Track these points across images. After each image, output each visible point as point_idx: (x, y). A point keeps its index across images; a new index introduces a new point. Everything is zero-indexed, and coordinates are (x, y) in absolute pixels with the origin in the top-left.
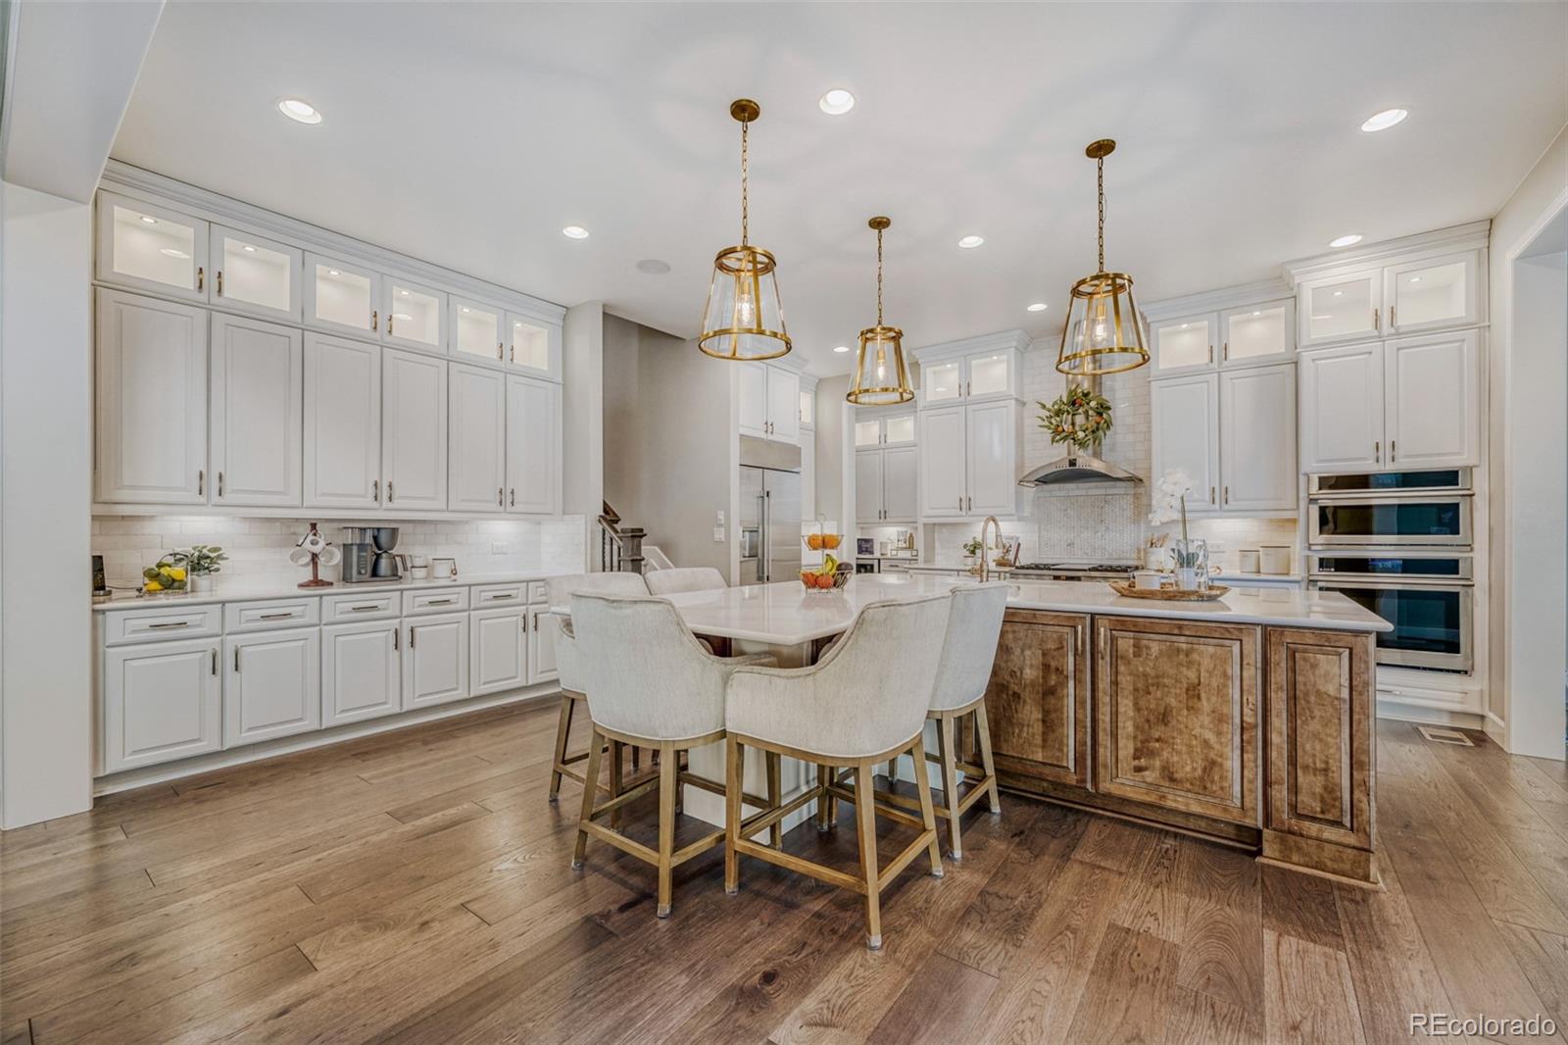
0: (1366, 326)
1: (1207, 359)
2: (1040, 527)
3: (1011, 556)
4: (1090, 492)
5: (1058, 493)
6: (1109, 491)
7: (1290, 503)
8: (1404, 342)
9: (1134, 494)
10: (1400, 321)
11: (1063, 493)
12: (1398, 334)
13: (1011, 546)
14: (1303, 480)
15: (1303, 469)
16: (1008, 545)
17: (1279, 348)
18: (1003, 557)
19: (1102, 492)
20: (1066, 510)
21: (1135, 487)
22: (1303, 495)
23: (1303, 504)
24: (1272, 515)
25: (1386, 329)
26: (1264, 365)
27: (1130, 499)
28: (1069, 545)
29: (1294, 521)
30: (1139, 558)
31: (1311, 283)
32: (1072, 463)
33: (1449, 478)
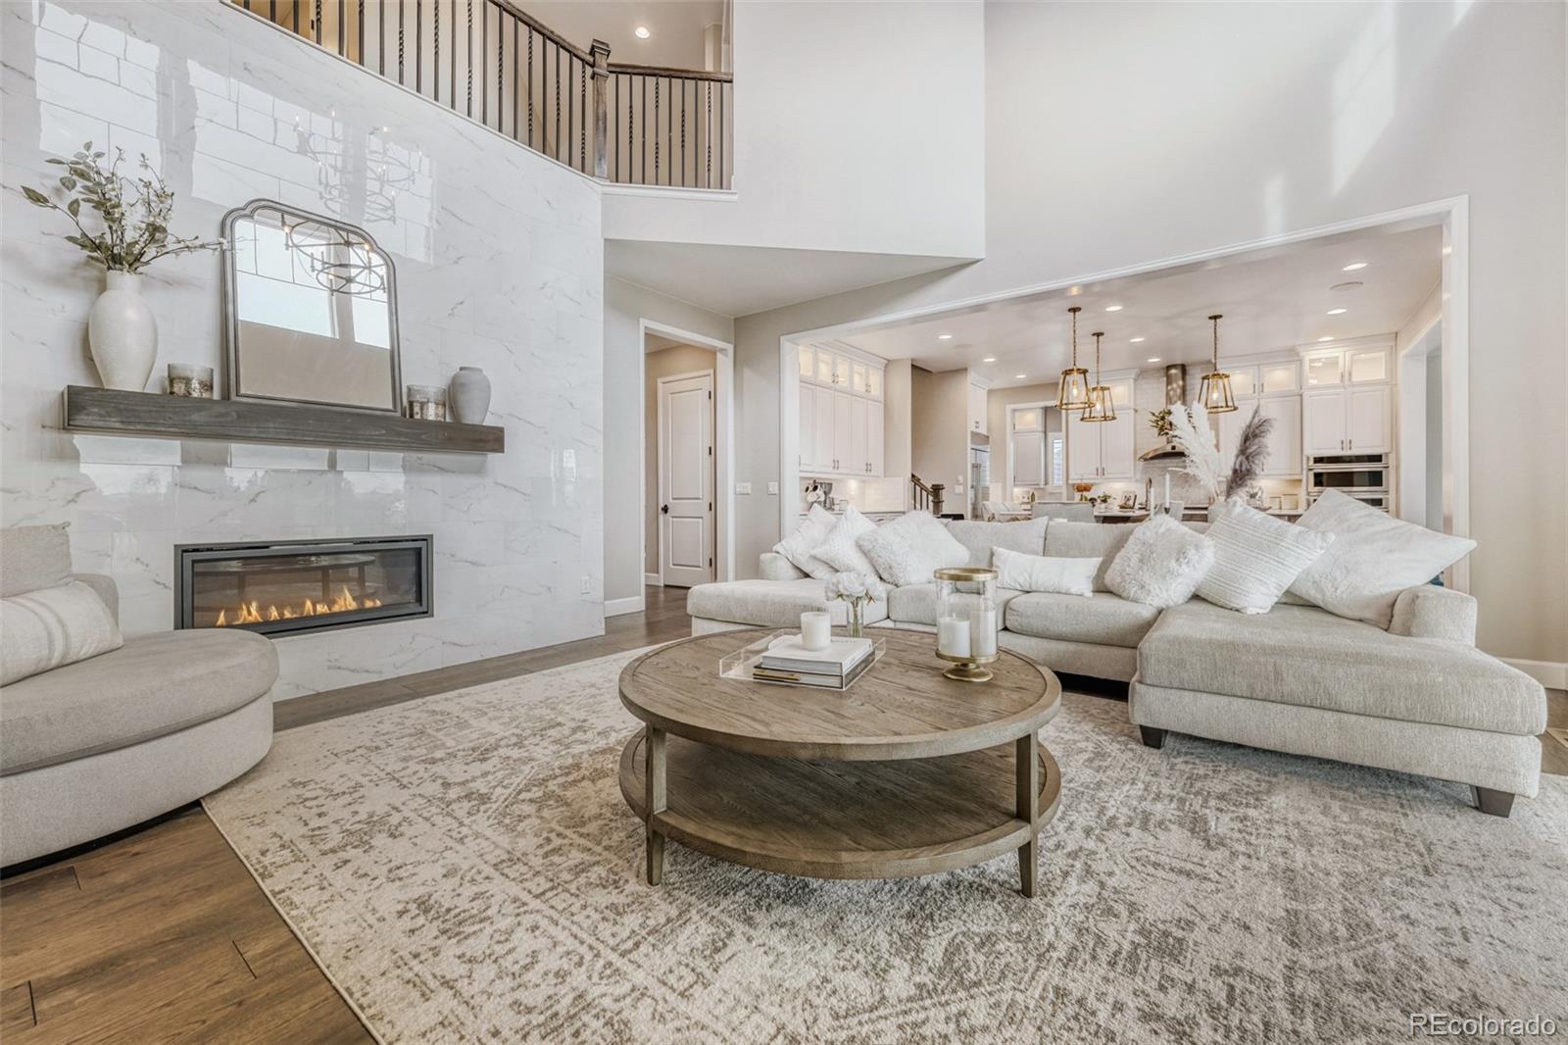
0: (1337, 381)
1: (1251, 391)
3: (1131, 503)
5: (1159, 465)
7: (1298, 471)
8: (1357, 389)
10: (1354, 379)
11: (1161, 465)
12: (1353, 386)
14: (1305, 459)
15: (1306, 453)
17: (1293, 388)
22: (1305, 466)
23: (1305, 472)
24: (1288, 478)
25: (1346, 382)
26: (1285, 396)
29: (1300, 481)
31: (1309, 355)
32: (1173, 448)
33: (1377, 458)
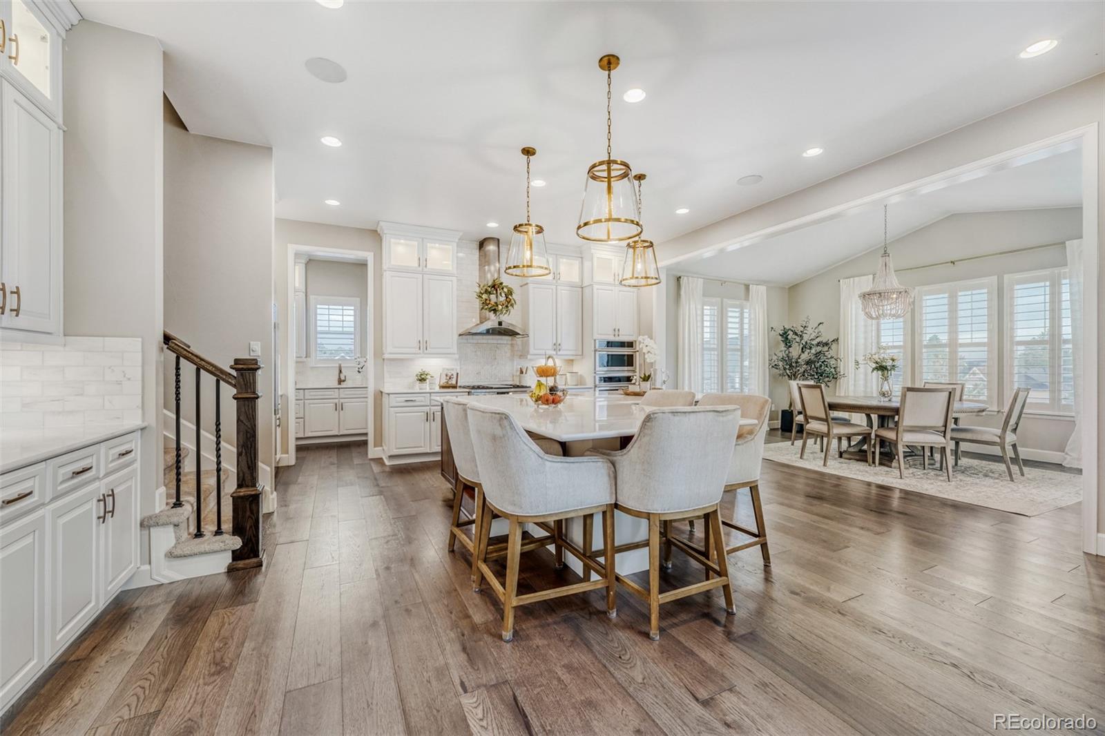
0: (612, 280)
1: (552, 278)
2: (460, 363)
3: (454, 382)
4: (489, 341)
5: (472, 341)
6: (499, 342)
7: (580, 352)
9: (511, 344)
11: (475, 341)
13: (452, 375)
16: (450, 374)
18: (447, 383)
19: (495, 342)
20: (476, 352)
21: (512, 340)
25: (616, 282)
26: (573, 286)
27: (509, 346)
28: (477, 374)
30: (513, 381)
32: (500, 324)
33: (630, 345)
